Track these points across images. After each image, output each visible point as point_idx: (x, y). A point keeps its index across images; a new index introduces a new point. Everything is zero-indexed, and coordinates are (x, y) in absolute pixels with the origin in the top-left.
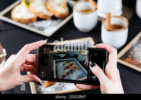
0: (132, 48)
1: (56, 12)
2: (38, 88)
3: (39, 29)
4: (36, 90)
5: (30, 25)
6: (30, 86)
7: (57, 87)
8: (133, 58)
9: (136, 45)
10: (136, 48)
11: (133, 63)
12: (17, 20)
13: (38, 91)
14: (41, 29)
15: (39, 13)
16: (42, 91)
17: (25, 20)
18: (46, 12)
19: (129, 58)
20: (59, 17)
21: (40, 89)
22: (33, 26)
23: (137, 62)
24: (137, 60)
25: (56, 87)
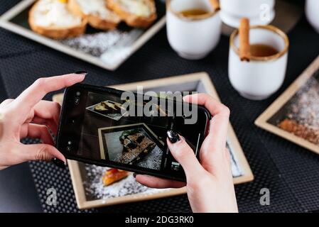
0: (296, 97)
1: (129, 14)
2: (89, 187)
3: (91, 52)
4: (86, 191)
5: (71, 42)
6: (71, 181)
7: (131, 184)
8: (297, 121)
9: (304, 90)
10: (305, 98)
11: (297, 130)
12: (41, 32)
13: (89, 193)
14: (95, 52)
15: (90, 15)
16: (98, 194)
17: (60, 32)
18: (105, 15)
19: (289, 119)
20: (135, 24)
21: (94, 189)
22: (77, 46)
23: (306, 129)
24: (306, 125)
25: (128, 186)
